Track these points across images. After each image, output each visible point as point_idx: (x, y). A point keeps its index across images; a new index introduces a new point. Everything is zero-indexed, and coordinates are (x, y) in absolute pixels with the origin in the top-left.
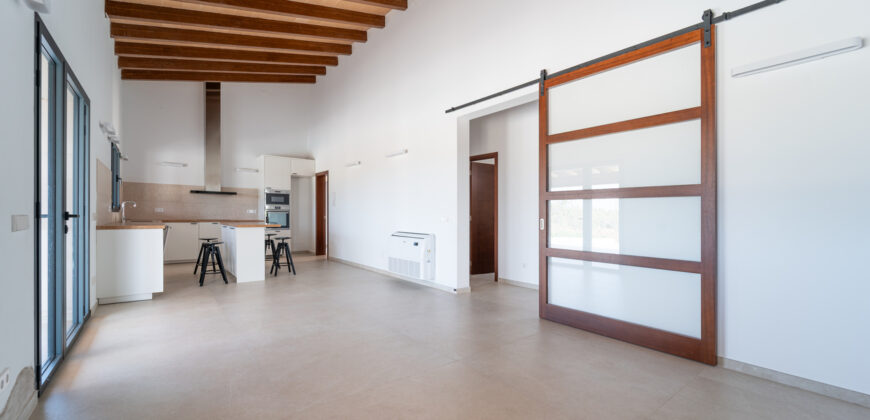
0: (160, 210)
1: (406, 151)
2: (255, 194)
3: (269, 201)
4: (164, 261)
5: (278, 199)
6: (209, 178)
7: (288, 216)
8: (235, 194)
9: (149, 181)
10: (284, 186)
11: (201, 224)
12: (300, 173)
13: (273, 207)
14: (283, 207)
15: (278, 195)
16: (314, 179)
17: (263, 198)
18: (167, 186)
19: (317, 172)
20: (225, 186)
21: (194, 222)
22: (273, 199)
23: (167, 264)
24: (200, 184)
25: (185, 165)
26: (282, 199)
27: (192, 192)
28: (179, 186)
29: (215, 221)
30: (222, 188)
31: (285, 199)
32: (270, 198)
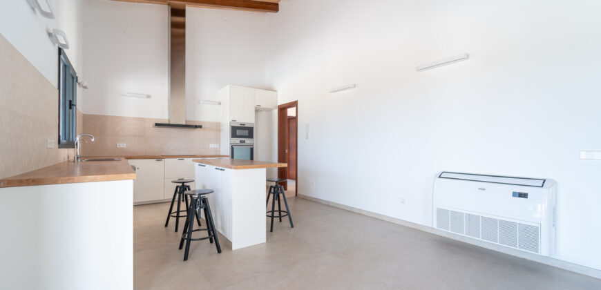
0: (122, 145)
1: (468, 56)
2: (217, 128)
3: (234, 135)
4: (134, 203)
5: (242, 132)
6: (172, 109)
7: (252, 150)
8: (200, 127)
9: (109, 113)
10: (247, 119)
11: (166, 160)
12: (263, 106)
13: (237, 141)
14: (248, 141)
15: (242, 128)
16: (276, 112)
17: (227, 132)
18: (129, 118)
19: (279, 104)
20: (188, 119)
21: (159, 158)
22: (238, 132)
23: (137, 206)
24: (164, 117)
25: (149, 97)
26: (246, 133)
27: (157, 125)
28: (143, 120)
29: (181, 157)
30: (186, 121)
31: (249, 132)
32: (236, 131)
